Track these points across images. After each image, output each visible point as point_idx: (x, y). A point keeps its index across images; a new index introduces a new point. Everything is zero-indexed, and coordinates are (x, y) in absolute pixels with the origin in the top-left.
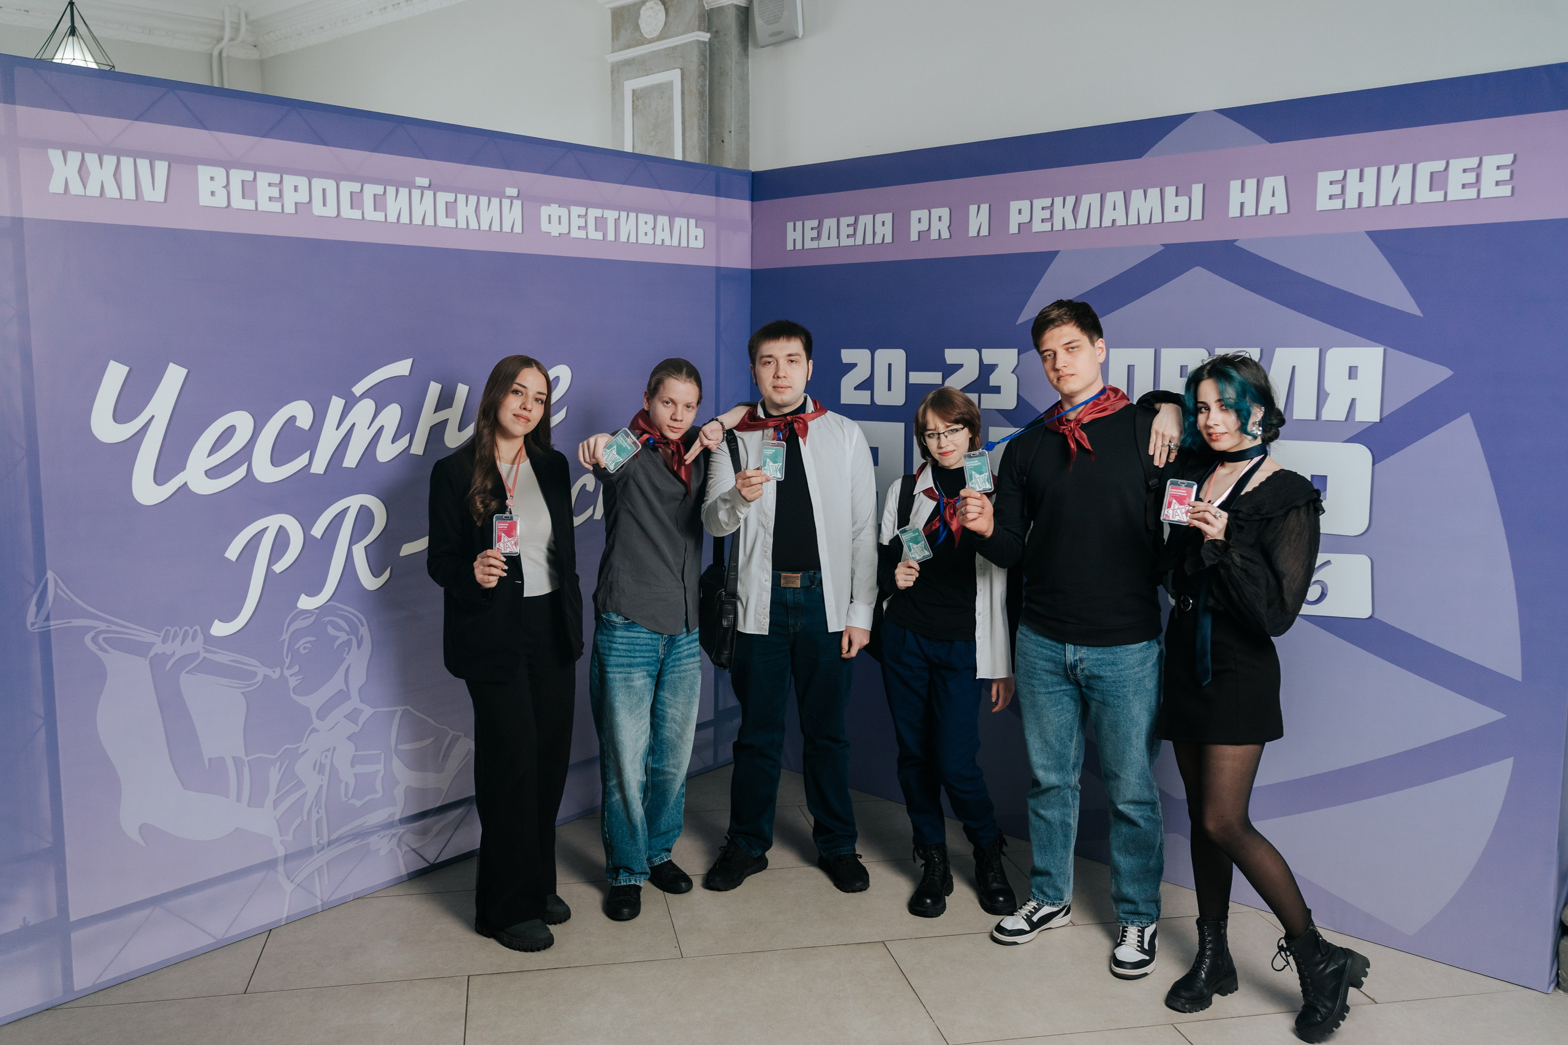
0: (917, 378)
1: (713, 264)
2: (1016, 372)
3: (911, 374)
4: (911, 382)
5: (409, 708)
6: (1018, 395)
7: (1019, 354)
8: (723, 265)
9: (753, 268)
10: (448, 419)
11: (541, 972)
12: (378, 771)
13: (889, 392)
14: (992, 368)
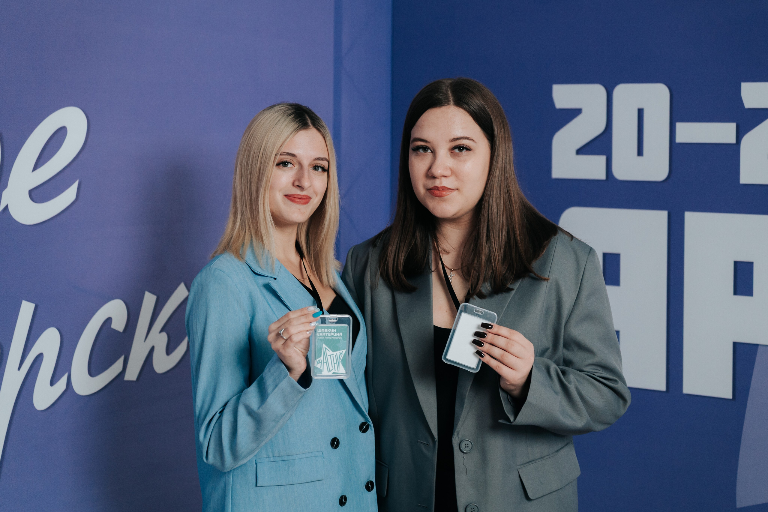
3: (680, 126)
4: (680, 139)
13: (640, 158)
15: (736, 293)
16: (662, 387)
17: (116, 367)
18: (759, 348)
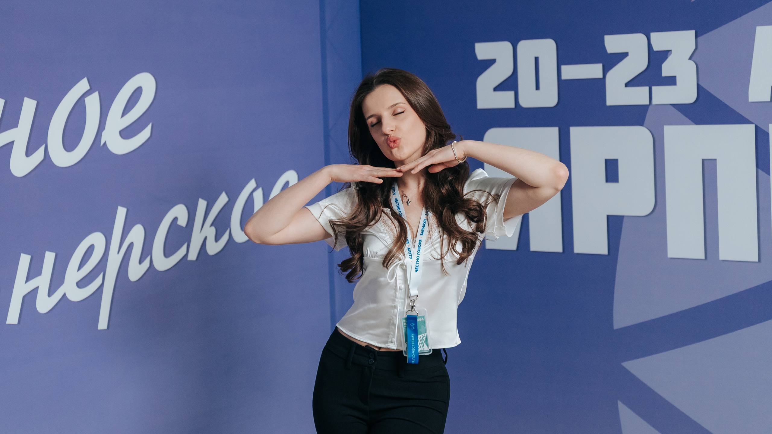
0: (571, 72)
2: (693, 58)
3: (564, 68)
4: (564, 77)
6: (698, 84)
7: (696, 37)
10: (13, 142)
13: (538, 91)
14: (665, 55)
15: (607, 180)
16: (559, 249)
17: (182, 252)
18: (625, 218)
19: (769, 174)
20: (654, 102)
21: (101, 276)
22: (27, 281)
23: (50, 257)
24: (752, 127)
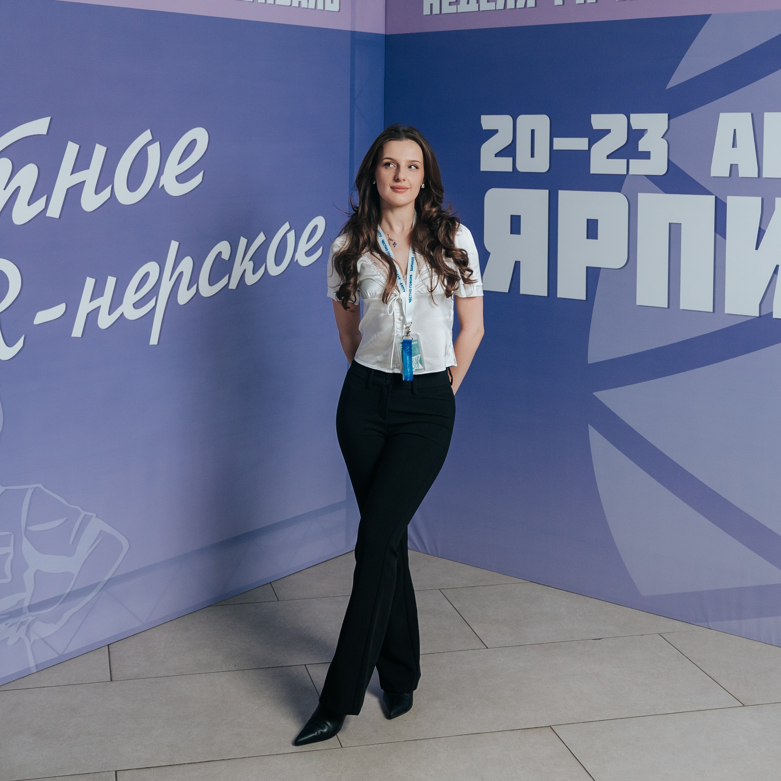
0: (561, 144)
1: (349, 29)
2: (665, 137)
4: (555, 148)
5: (40, 486)
6: (668, 159)
7: (669, 119)
8: (357, 29)
9: (387, 34)
11: (194, 766)
12: (7, 553)
13: (533, 159)
14: (641, 133)
15: (588, 238)
16: (544, 293)
17: (224, 281)
18: (601, 270)
19: (725, 239)
20: (631, 173)
21: (155, 298)
22: (91, 300)
23: (111, 281)
24: (713, 197)
